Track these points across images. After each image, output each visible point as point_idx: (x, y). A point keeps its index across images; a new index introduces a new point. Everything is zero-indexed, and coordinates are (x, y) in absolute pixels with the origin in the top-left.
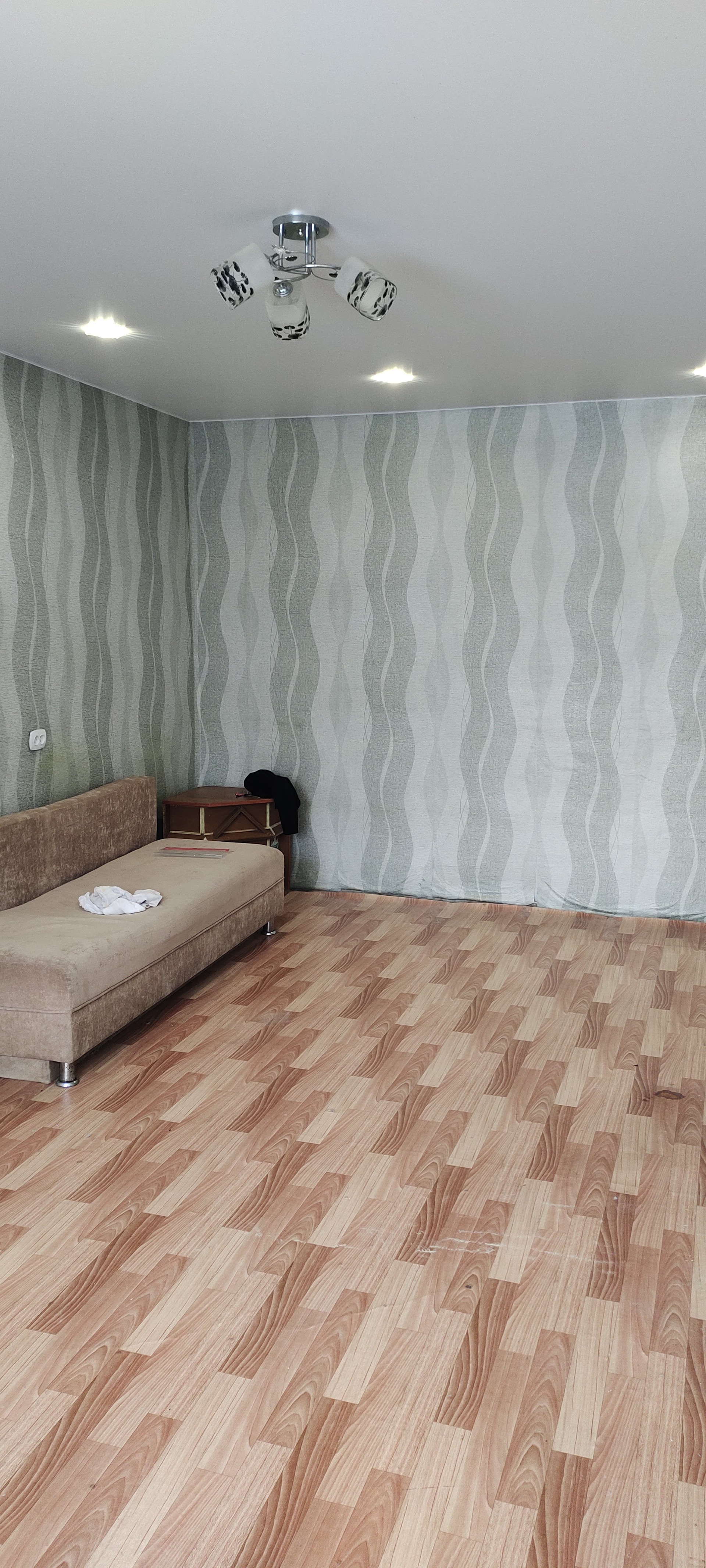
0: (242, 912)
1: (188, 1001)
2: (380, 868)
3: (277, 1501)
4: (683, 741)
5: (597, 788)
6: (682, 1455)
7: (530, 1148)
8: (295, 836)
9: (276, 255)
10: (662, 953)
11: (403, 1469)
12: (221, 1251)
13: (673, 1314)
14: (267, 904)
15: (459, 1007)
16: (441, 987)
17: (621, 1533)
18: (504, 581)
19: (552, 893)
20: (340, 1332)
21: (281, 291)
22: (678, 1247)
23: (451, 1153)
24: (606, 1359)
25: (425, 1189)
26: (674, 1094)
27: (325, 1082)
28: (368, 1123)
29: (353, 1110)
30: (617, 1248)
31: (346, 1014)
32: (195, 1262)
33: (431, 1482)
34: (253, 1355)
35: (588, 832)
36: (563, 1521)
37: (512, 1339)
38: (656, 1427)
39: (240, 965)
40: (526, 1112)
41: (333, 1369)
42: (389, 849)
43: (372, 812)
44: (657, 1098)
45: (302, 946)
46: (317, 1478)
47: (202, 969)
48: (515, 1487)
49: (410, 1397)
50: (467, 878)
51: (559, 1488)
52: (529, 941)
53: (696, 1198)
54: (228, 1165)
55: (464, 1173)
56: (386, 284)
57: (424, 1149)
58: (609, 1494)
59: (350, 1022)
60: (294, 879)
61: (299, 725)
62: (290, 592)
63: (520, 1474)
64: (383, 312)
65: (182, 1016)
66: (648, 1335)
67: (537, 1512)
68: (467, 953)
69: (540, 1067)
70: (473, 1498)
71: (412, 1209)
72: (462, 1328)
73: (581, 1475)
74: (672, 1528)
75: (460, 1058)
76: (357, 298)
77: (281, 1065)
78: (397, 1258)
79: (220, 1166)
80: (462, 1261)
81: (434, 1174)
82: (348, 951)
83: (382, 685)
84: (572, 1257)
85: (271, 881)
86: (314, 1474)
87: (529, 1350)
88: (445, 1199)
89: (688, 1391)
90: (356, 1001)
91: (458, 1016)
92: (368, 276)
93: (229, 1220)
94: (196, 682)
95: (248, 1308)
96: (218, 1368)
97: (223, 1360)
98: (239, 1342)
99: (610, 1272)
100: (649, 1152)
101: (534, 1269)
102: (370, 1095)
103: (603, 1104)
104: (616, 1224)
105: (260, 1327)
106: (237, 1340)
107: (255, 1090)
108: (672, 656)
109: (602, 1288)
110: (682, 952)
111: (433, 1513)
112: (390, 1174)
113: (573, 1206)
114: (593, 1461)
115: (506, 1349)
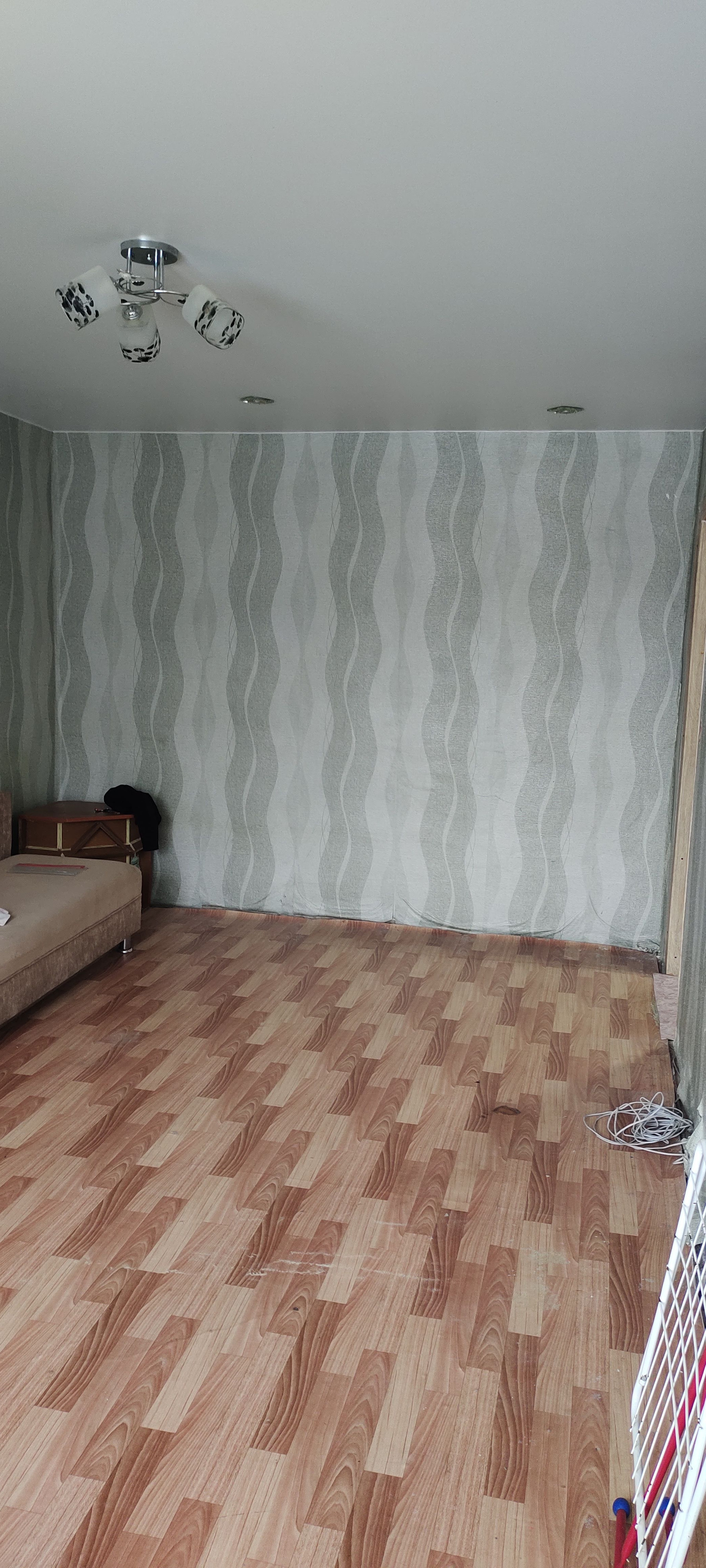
0: (96, 930)
1: (37, 1022)
2: (242, 885)
3: (85, 1536)
4: (535, 763)
5: (454, 808)
6: (489, 1470)
7: (368, 1167)
8: (156, 852)
9: (122, 279)
10: (511, 969)
11: (215, 1497)
12: (48, 1280)
13: (492, 1329)
14: (122, 922)
15: (311, 1025)
16: (294, 1005)
17: (424, 1551)
18: (367, 604)
19: (409, 909)
20: (163, 1360)
21: (131, 314)
22: (503, 1261)
23: (290, 1173)
24: (424, 1377)
25: (261, 1211)
26: (511, 1109)
27: (170, 1104)
28: (210, 1144)
29: (196, 1132)
30: (444, 1266)
31: (197, 1033)
32: (20, 1293)
33: (242, 1508)
34: (72, 1387)
35: (444, 851)
36: (369, 1540)
37: (334, 1360)
38: (466, 1442)
39: (94, 983)
40: (367, 1131)
41: (153, 1398)
42: (251, 866)
43: (234, 830)
44: (494, 1114)
45: (158, 964)
46: (127, 1509)
47: (51, 988)
48: (325, 1510)
49: (228, 1423)
50: (328, 895)
51: (367, 1509)
52: (384, 958)
53: (523, 1213)
54: (63, 1191)
55: (301, 1193)
56: (234, 315)
57: (264, 1170)
58: (416, 1512)
59: (201, 1041)
60: (154, 895)
61: (162, 741)
62: (154, 606)
63: (330, 1496)
64: (231, 341)
65: (29, 1037)
66: (466, 1350)
67: (344, 1533)
68: (323, 970)
69: (386, 1085)
70: (282, 1523)
71: (247, 1231)
72: (286, 1351)
73: (390, 1494)
74: (474, 1543)
75: (307, 1077)
76: (204, 326)
77: (127, 1086)
78: (226, 1283)
79: (54, 1193)
80: (292, 1283)
81: (271, 1195)
82: (204, 969)
83: (246, 702)
84: (401, 1275)
85: (126, 900)
86: (125, 1506)
87: (350, 1371)
88: (281, 1219)
89: (500, 1406)
90: (208, 1020)
91: (308, 1035)
92: (215, 305)
93: (60, 1248)
94: (58, 694)
95: (71, 1338)
96: (34, 1402)
97: (41, 1393)
98: (59, 1374)
99: (435, 1289)
100: (482, 1168)
101: (361, 1289)
102: (214, 1117)
103: (443, 1120)
104: (445, 1241)
105: (81, 1358)
106: (56, 1373)
107: (97, 1113)
108: (526, 681)
109: (426, 1305)
110: (531, 970)
111: (241, 1540)
112: (227, 1198)
113: (405, 1224)
114: (403, 1479)
115: (327, 1370)
